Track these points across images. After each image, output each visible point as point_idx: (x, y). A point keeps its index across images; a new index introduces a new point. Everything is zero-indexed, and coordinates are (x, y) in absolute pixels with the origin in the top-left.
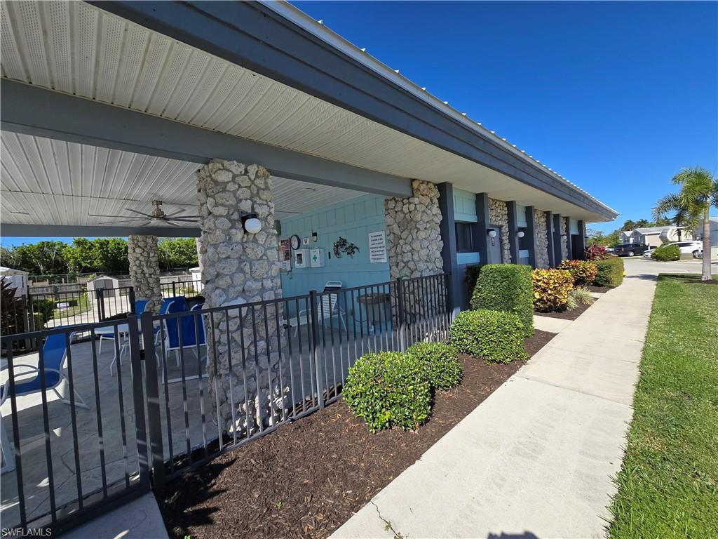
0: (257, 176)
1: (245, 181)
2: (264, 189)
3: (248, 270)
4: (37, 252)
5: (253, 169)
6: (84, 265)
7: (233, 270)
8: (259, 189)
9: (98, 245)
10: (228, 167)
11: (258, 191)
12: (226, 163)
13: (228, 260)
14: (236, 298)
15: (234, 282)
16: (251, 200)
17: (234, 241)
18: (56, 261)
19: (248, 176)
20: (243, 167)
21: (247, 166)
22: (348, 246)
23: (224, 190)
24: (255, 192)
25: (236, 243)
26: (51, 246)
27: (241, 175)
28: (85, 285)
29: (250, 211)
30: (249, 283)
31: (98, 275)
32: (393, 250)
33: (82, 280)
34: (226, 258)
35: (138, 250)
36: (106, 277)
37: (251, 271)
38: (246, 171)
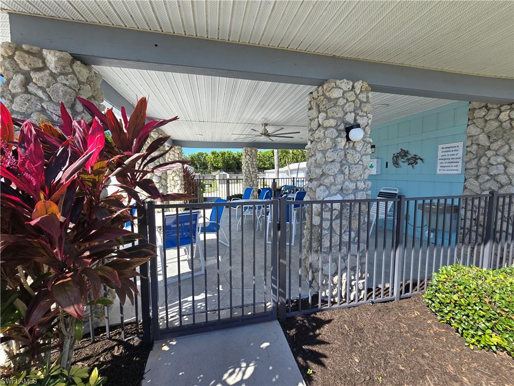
0: (361, 91)
1: (351, 96)
2: (365, 102)
3: (347, 173)
4: (197, 158)
5: (358, 85)
6: (214, 165)
7: (336, 171)
8: (361, 102)
9: (220, 155)
10: (339, 85)
11: (361, 104)
12: (338, 82)
13: (333, 163)
14: (336, 194)
15: (336, 182)
16: (354, 112)
17: (338, 147)
18: (204, 163)
19: (355, 91)
20: (351, 83)
21: (354, 83)
22: (409, 157)
23: (335, 105)
24: (358, 105)
25: (340, 149)
26: (202, 154)
27: (349, 91)
28: (215, 176)
29: (352, 122)
30: (347, 183)
31: (221, 171)
32: (474, 162)
33: (214, 174)
34: (332, 162)
35: (248, 157)
36: (224, 173)
37: (349, 174)
38: (353, 87)
